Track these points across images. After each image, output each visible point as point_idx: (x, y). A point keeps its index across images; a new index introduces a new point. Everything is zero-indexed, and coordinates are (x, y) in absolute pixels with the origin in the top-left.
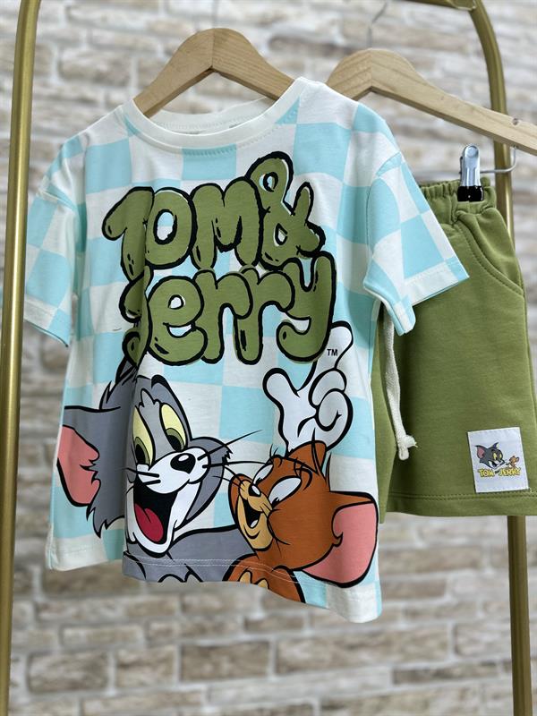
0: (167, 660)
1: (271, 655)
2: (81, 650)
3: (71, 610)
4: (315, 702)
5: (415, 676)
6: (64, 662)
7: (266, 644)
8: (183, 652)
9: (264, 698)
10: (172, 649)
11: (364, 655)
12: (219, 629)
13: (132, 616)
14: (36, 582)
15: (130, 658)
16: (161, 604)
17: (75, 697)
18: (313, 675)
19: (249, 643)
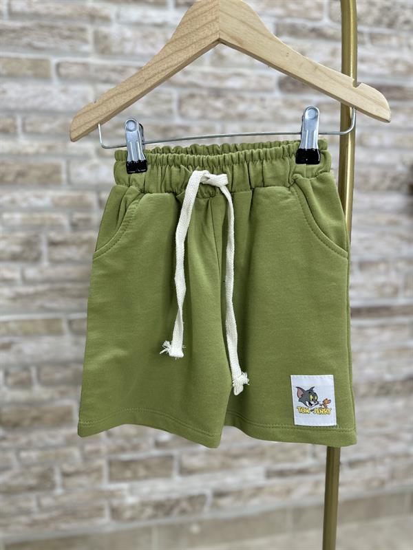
0: (99, 470)
1: (175, 464)
2: (34, 465)
3: (23, 440)
4: (208, 492)
5: (282, 474)
6: (22, 474)
7: (171, 457)
8: (111, 463)
9: (171, 491)
10: (102, 462)
11: (245, 462)
12: (135, 448)
13: (69, 442)
15: (71, 469)
17: (33, 496)
18: (207, 476)
19: (159, 457)
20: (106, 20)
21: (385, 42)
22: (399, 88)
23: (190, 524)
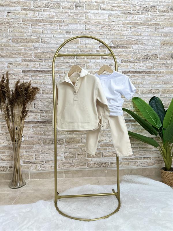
1: (102, 154)
2: (72, 152)
3: (70, 146)
4: (109, 163)
6: (70, 154)
7: (101, 152)
9: (101, 161)
13: (79, 147)
14: (65, 142)
15: (80, 153)
16: (84, 145)
17: (72, 159)
19: (98, 152)
20: (88, 62)
21: (146, 62)
22: (149, 71)
23: (105, 170)
